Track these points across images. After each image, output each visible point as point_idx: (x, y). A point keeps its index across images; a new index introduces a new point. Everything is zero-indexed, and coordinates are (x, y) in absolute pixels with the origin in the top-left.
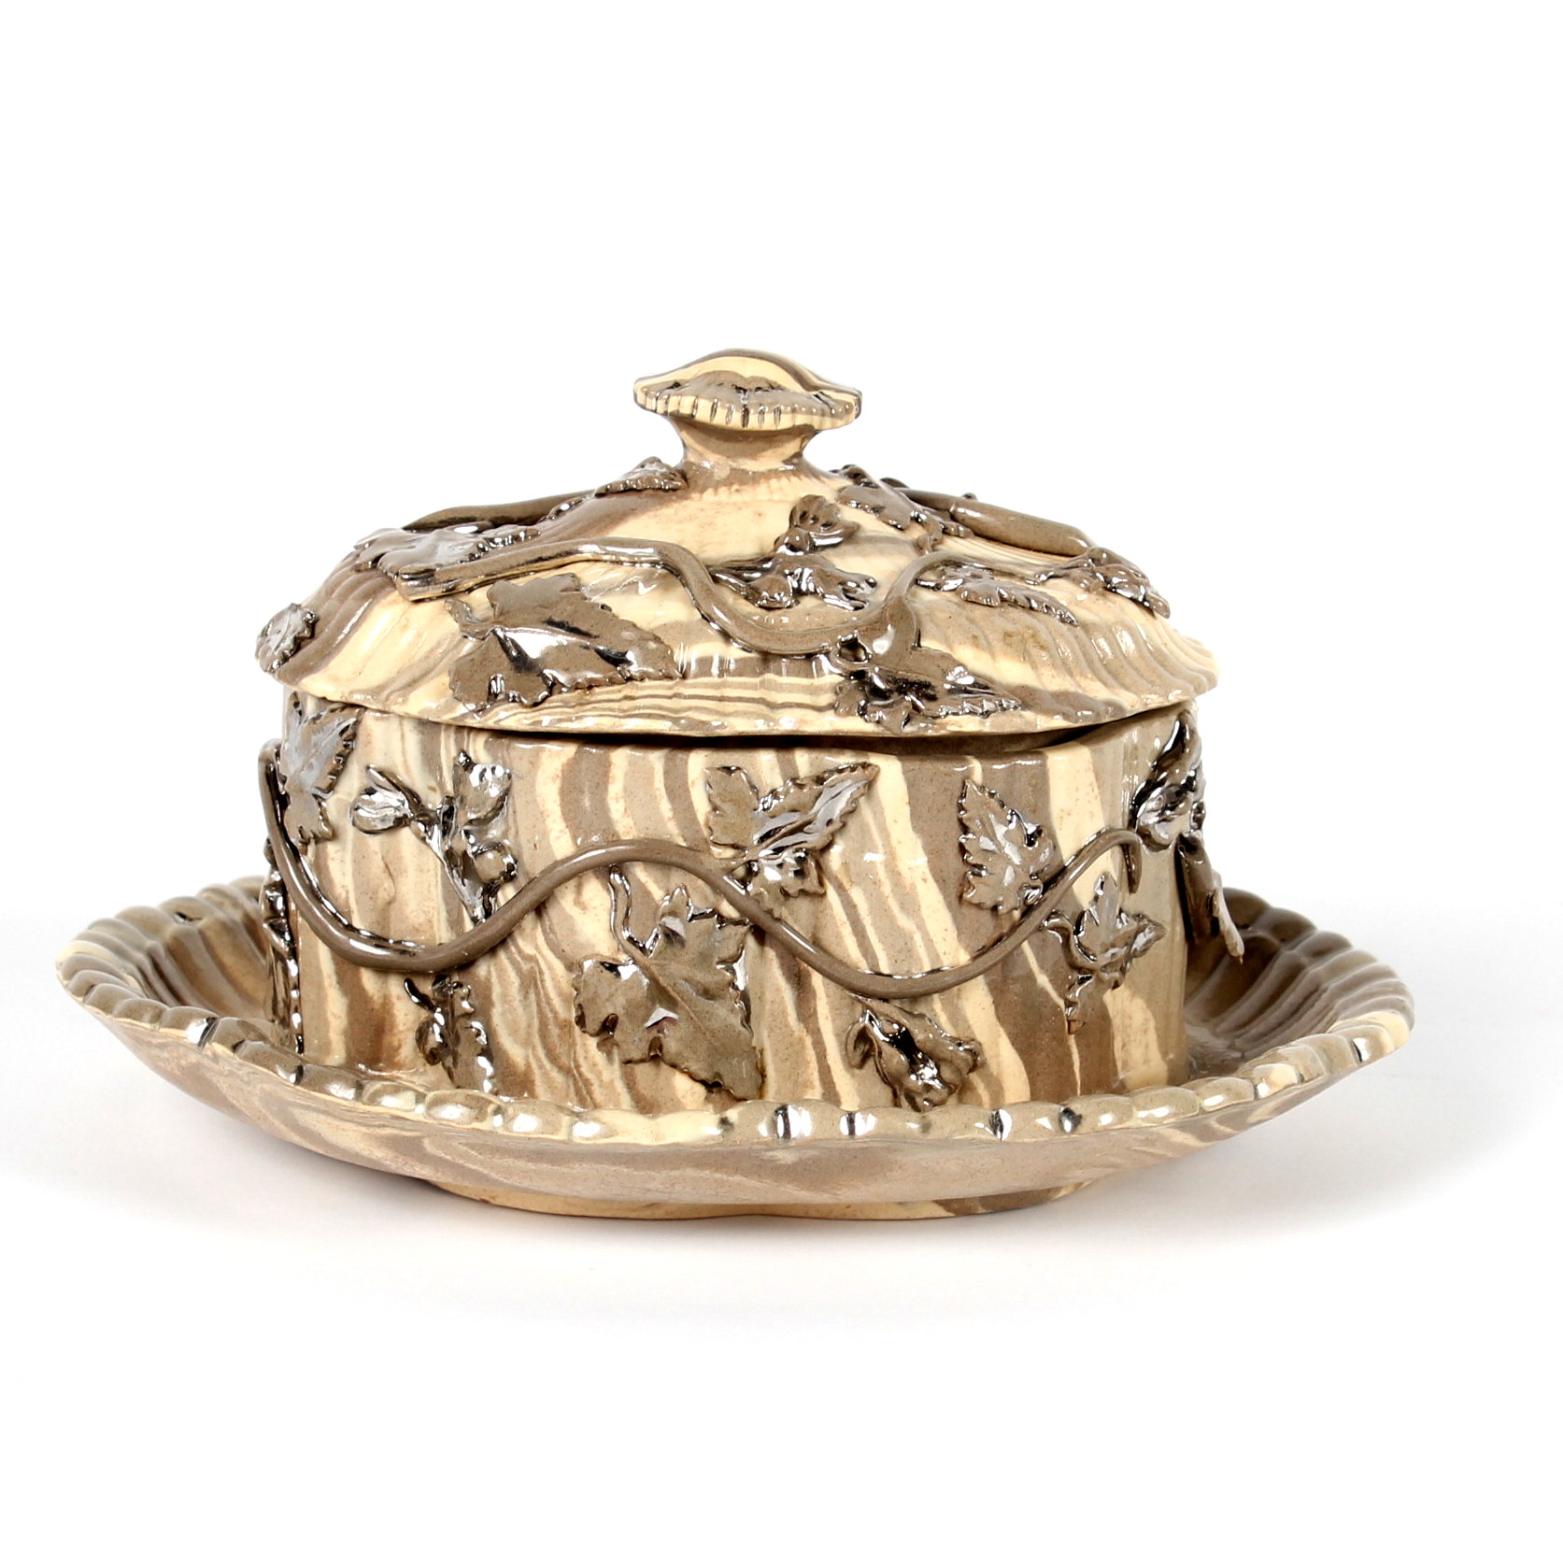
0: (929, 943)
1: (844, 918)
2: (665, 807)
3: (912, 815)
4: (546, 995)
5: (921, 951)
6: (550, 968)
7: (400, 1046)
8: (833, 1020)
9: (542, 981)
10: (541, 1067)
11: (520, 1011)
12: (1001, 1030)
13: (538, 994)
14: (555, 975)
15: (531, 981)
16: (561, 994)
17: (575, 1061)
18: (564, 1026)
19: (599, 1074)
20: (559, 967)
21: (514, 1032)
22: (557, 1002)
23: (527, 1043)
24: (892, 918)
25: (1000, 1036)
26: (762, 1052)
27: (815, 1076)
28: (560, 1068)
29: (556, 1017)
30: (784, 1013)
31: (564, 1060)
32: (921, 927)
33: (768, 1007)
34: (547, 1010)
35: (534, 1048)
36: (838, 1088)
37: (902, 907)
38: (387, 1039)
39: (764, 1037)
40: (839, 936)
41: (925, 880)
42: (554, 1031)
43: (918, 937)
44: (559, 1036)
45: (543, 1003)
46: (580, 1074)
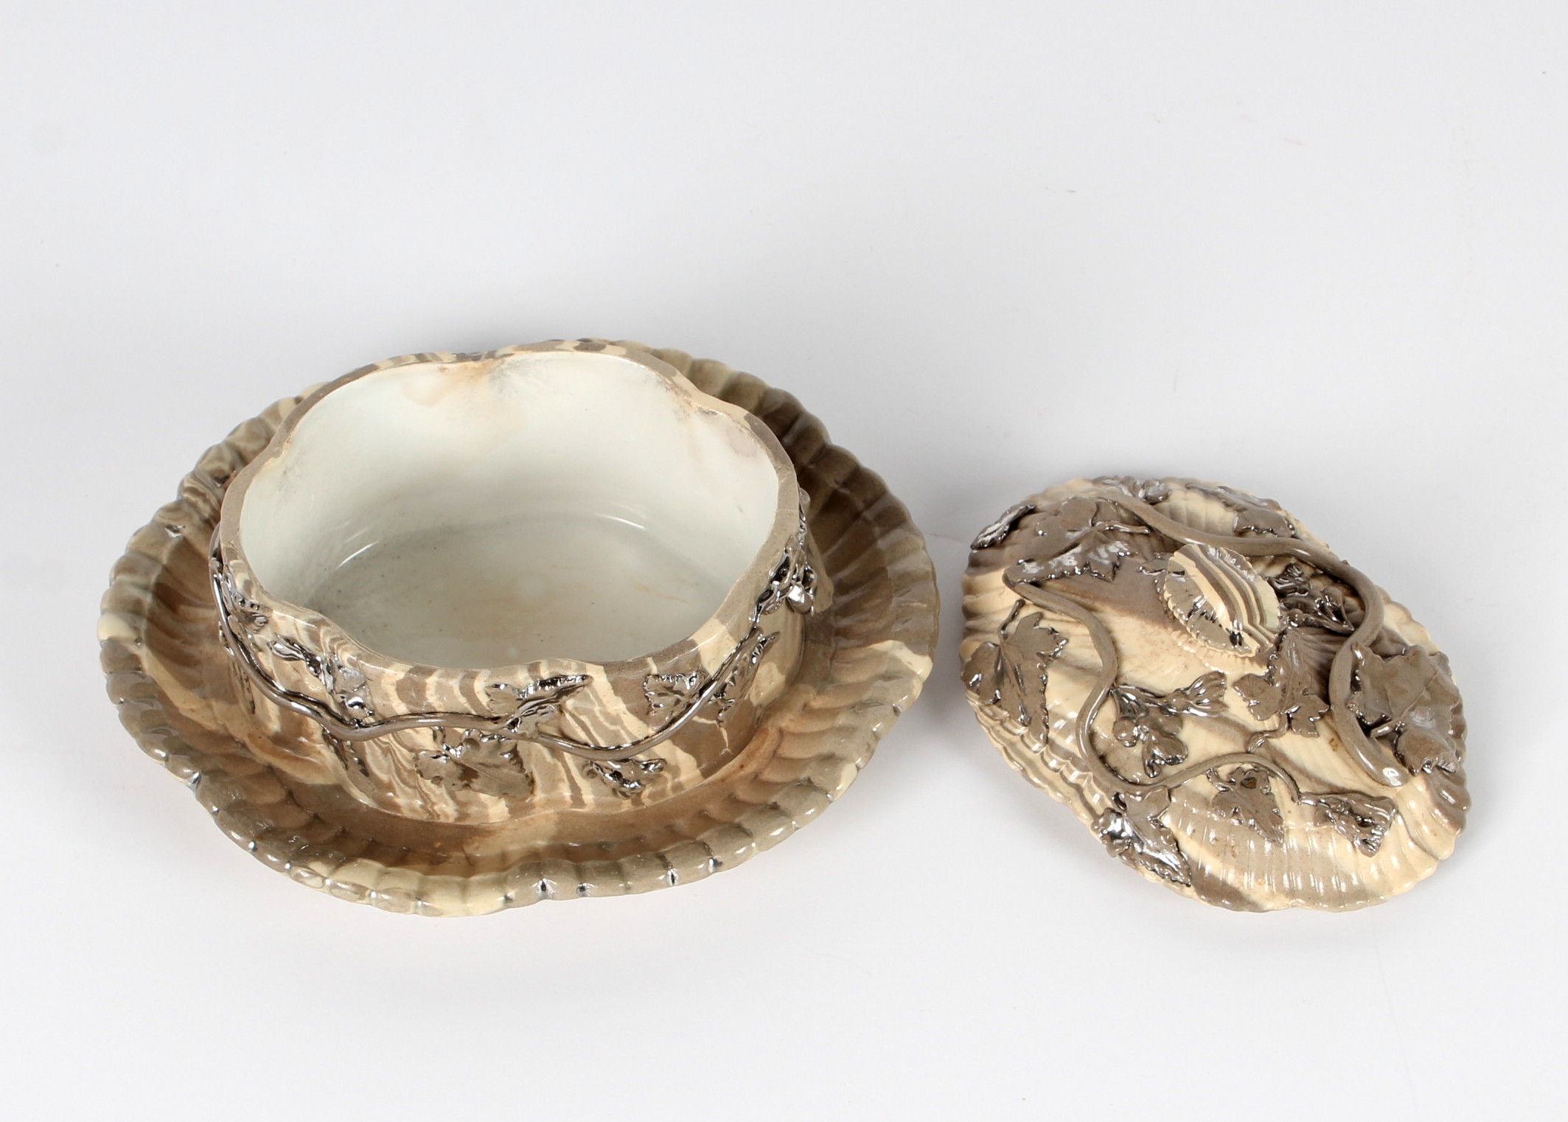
0: (629, 734)
1: (577, 725)
2: (462, 700)
3: (615, 692)
4: (398, 760)
5: (625, 736)
6: (399, 750)
7: (312, 734)
8: (574, 761)
9: (395, 754)
10: (398, 784)
11: (383, 761)
12: (677, 748)
13: (393, 757)
14: (403, 754)
15: (387, 751)
16: (407, 760)
17: (418, 784)
18: (410, 772)
19: (434, 792)
20: (405, 751)
21: (381, 768)
22: (405, 763)
23: (389, 772)
24: (606, 729)
25: (676, 750)
26: (532, 773)
27: (565, 777)
28: (410, 787)
29: (405, 768)
30: (544, 758)
31: (412, 784)
32: (624, 728)
33: (533, 757)
34: (399, 765)
35: (393, 776)
36: (579, 785)
37: (612, 724)
38: (304, 727)
39: (531, 767)
40: (575, 733)
41: (625, 714)
42: (405, 774)
43: (622, 731)
44: (408, 776)
45: (397, 763)
46: (423, 791)
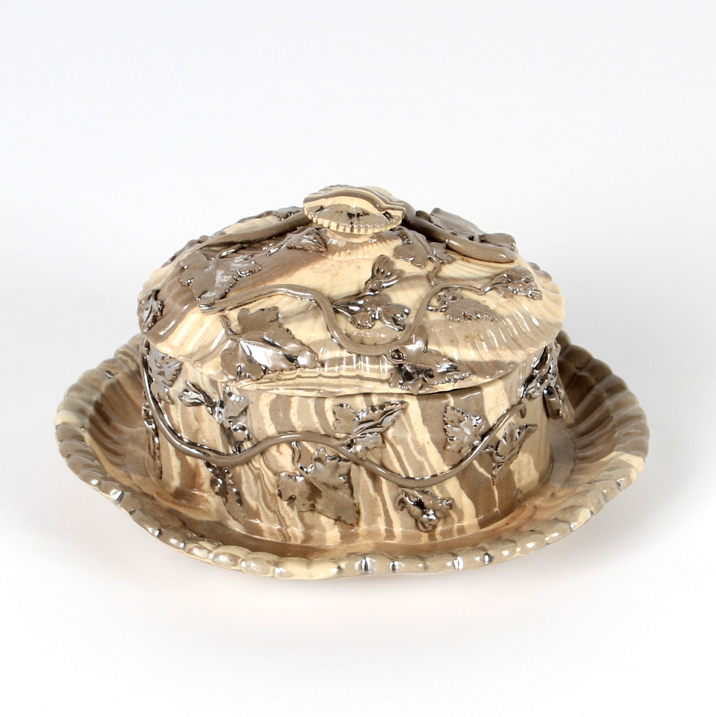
0: (431, 466)
1: (394, 456)
2: (315, 419)
3: (423, 420)
4: (265, 483)
5: (428, 468)
6: (266, 474)
7: (203, 484)
8: (389, 493)
9: (263, 478)
10: (263, 510)
11: (254, 488)
12: (463, 492)
13: (261, 483)
14: (269, 477)
15: (258, 477)
16: (271, 484)
17: (278, 509)
18: (273, 495)
19: (288, 515)
20: (270, 474)
21: (251, 495)
22: (270, 487)
23: (257, 499)
24: (414, 458)
25: (462, 494)
26: (358, 504)
27: (382, 512)
28: (272, 511)
29: (269, 491)
30: (368, 490)
31: (273, 508)
32: (427, 460)
33: (361, 488)
34: (265, 489)
35: (260, 502)
36: (392, 518)
37: (419, 453)
38: (198, 479)
39: (359, 498)
40: (391, 463)
41: (429, 443)
42: (269, 497)
43: (426, 463)
44: (271, 499)
45: (264, 487)
46: (280, 514)
